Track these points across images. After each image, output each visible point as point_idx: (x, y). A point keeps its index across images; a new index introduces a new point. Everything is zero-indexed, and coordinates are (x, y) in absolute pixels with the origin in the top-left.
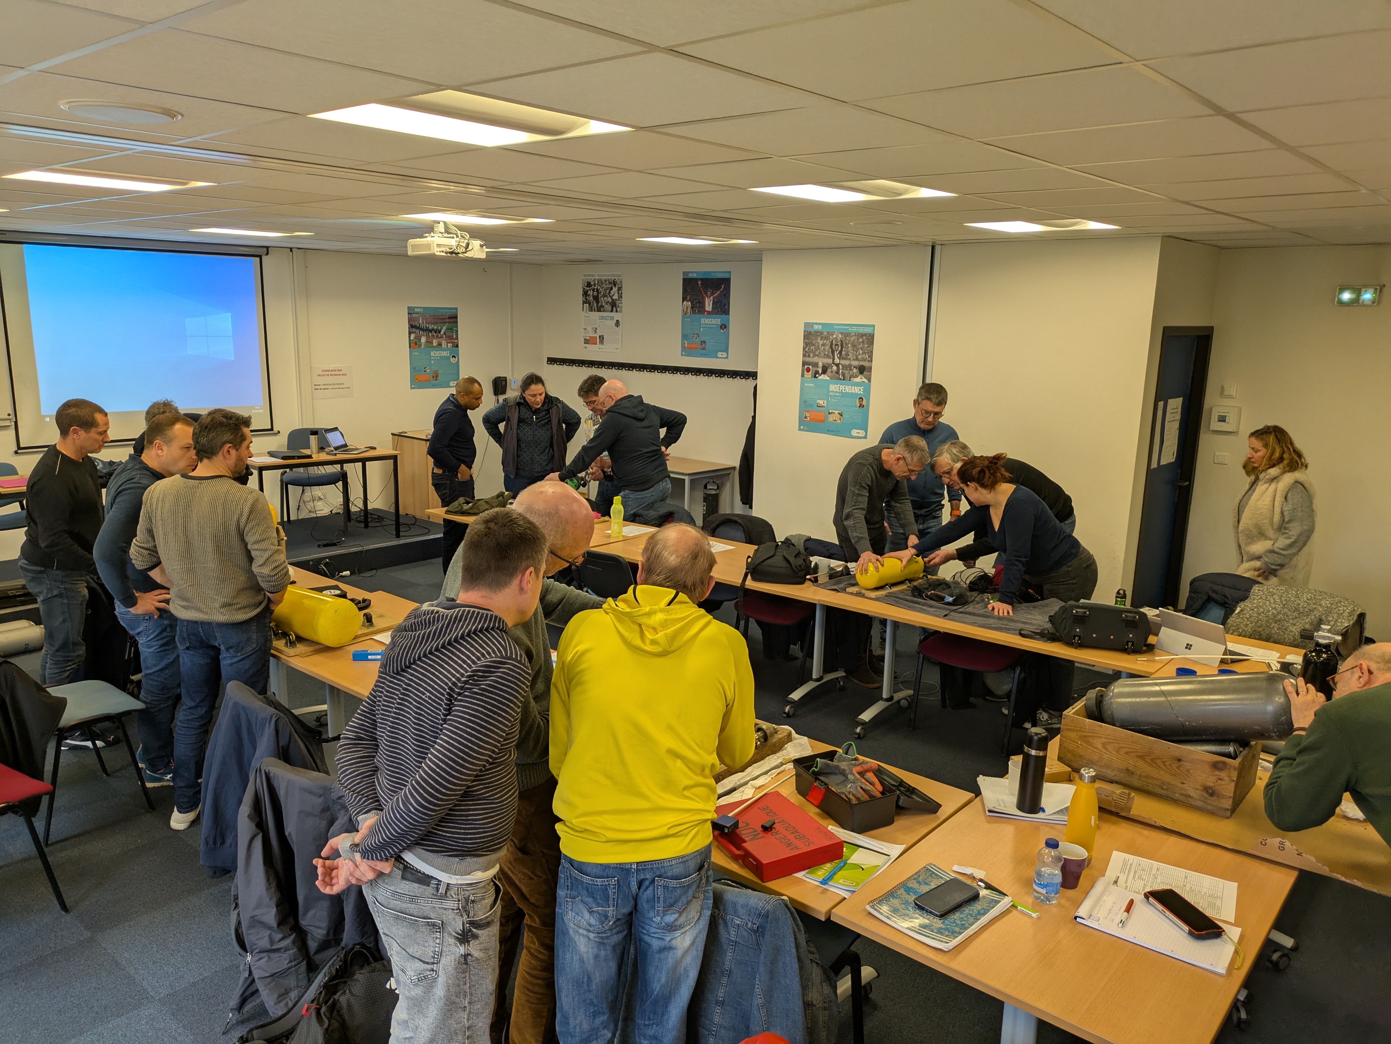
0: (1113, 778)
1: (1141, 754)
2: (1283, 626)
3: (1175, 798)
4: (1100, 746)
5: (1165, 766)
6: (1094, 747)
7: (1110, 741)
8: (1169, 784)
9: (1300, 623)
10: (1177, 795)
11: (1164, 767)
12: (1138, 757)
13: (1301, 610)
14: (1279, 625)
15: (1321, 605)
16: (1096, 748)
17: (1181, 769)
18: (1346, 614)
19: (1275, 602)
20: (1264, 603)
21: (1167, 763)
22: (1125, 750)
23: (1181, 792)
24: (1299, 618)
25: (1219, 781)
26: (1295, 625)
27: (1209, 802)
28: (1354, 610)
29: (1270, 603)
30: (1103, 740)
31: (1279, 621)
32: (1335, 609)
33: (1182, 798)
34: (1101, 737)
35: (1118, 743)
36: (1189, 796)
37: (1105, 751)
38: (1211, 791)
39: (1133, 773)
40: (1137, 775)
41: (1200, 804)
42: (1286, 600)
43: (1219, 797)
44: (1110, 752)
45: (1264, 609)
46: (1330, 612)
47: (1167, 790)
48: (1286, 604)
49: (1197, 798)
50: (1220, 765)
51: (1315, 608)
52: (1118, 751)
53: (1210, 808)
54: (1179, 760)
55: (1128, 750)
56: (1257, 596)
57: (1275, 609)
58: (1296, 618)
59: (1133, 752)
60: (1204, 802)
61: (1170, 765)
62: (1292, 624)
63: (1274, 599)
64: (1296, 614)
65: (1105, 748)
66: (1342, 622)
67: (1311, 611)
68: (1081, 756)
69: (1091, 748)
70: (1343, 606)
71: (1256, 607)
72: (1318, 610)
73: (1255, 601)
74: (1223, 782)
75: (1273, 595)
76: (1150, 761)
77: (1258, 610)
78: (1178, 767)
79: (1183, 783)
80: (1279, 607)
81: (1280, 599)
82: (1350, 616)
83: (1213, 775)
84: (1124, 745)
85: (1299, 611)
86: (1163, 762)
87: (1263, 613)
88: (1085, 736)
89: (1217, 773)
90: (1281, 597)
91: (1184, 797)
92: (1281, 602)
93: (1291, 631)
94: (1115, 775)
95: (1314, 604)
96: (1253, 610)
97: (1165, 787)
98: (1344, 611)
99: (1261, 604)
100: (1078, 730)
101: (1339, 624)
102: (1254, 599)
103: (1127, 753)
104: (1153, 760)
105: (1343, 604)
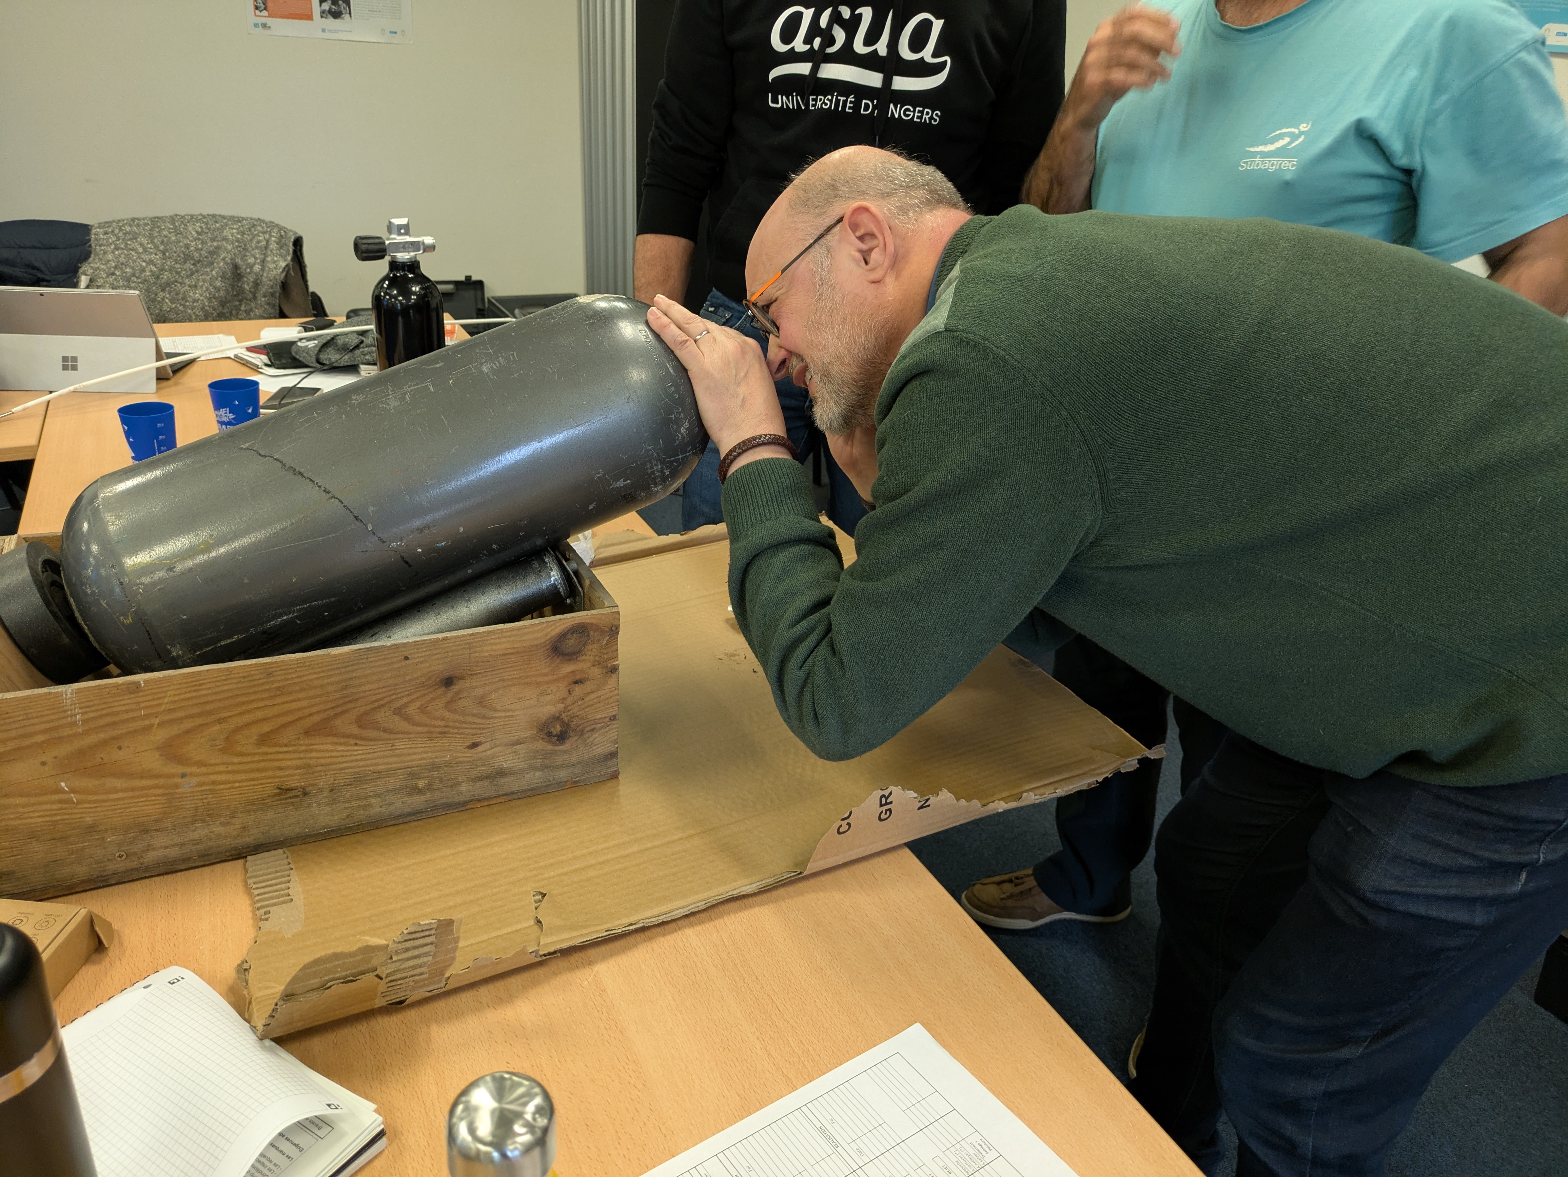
0: (239, 842)
1: (317, 718)
2: (177, 294)
3: (461, 799)
4: (152, 761)
5: (408, 719)
6: (132, 776)
7: (187, 725)
8: (435, 767)
9: (204, 281)
10: (464, 787)
11: (405, 726)
12: (308, 733)
13: (196, 255)
14: (169, 293)
15: (225, 239)
16: (143, 775)
17: (462, 704)
18: (273, 246)
19: (145, 250)
20: (128, 257)
21: (412, 710)
22: (255, 731)
23: (475, 773)
24: (197, 271)
25: (578, 690)
26: (196, 286)
27: (560, 760)
28: (281, 236)
29: (138, 253)
30: (161, 735)
31: (168, 284)
32: (251, 240)
33: (483, 788)
34: (147, 729)
35: (220, 721)
36: (501, 773)
37: (181, 769)
38: (557, 729)
39: (305, 794)
40: (321, 790)
41: (535, 778)
42: (162, 243)
43: (582, 733)
44: (201, 764)
45: (132, 268)
46: (245, 249)
47: (429, 788)
48: (167, 250)
49: (522, 765)
50: (571, 642)
51: (218, 248)
52: (228, 746)
53: (563, 774)
54: (448, 682)
55: (266, 728)
56: (109, 245)
57: (151, 262)
58: (192, 274)
59: (284, 726)
60: (544, 768)
61: (423, 710)
62: (190, 286)
63: (142, 245)
64: (188, 265)
65: (181, 760)
66: (274, 262)
67: (214, 253)
68: (91, 829)
69: (119, 783)
70: (264, 233)
71: (116, 267)
72: (226, 249)
73: (110, 256)
74: (588, 686)
75: (136, 238)
76: (355, 730)
77: (123, 272)
78: (448, 706)
79: (474, 745)
80: (157, 258)
81: (152, 242)
82: (281, 248)
83: (557, 680)
84: (248, 718)
85: (193, 259)
86: (398, 712)
87: (134, 275)
88: (81, 753)
89: (568, 668)
90: (151, 238)
91: (486, 783)
92: (156, 247)
93: (195, 301)
94: (244, 828)
95: (213, 240)
96: (113, 274)
97: (421, 783)
98: (267, 241)
99: (122, 259)
100: (40, 746)
101: (272, 266)
102: (105, 253)
103: (264, 739)
104: (360, 721)
105: (259, 228)
